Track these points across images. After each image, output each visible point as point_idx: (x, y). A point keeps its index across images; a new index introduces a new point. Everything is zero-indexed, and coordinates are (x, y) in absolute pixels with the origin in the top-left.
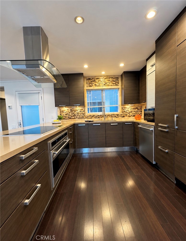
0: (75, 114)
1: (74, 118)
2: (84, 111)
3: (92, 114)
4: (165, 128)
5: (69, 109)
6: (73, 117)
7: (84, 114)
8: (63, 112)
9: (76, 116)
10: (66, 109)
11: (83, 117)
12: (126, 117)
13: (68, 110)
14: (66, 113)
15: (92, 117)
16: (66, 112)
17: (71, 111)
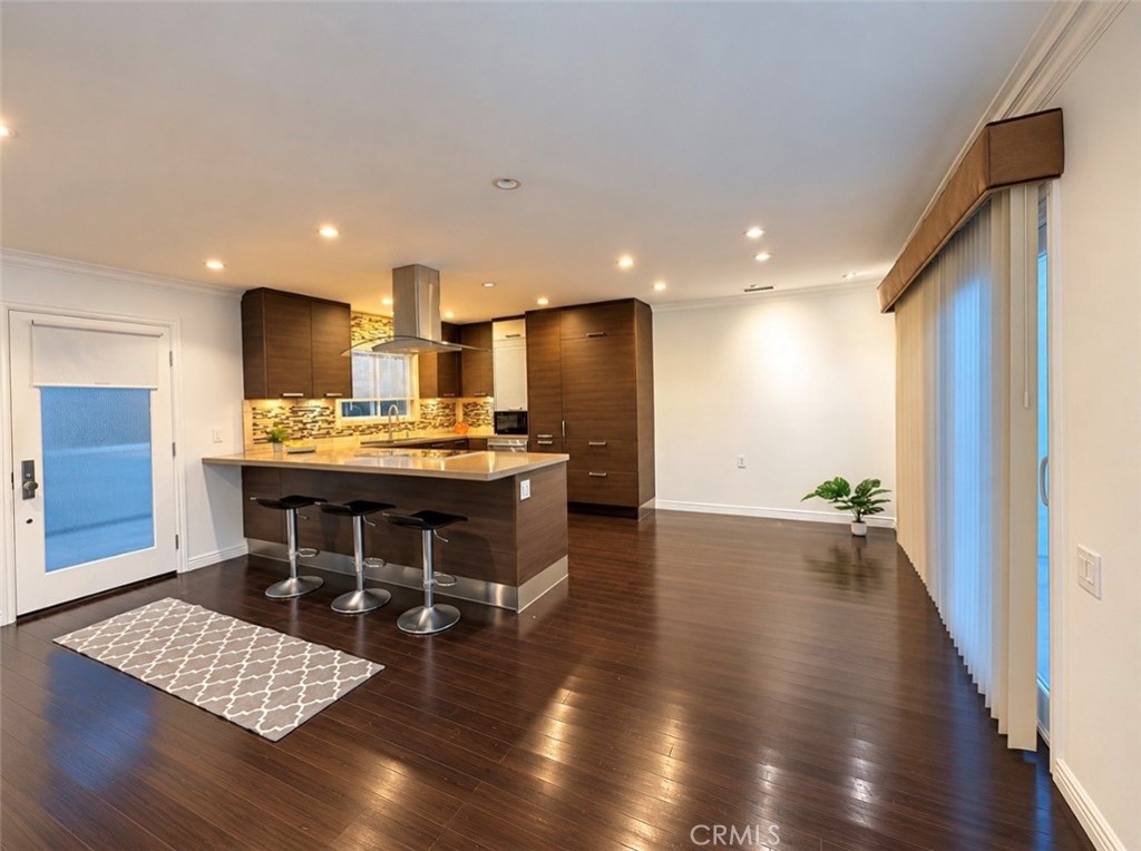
0: (305, 424)
1: (302, 437)
2: (333, 413)
3: (353, 422)
4: (547, 439)
5: (287, 405)
6: (299, 435)
7: (329, 423)
8: (265, 416)
9: (306, 429)
10: (273, 406)
11: (328, 433)
12: (429, 429)
13: (281, 408)
14: (277, 420)
15: (354, 431)
16: (276, 417)
17: (294, 412)
